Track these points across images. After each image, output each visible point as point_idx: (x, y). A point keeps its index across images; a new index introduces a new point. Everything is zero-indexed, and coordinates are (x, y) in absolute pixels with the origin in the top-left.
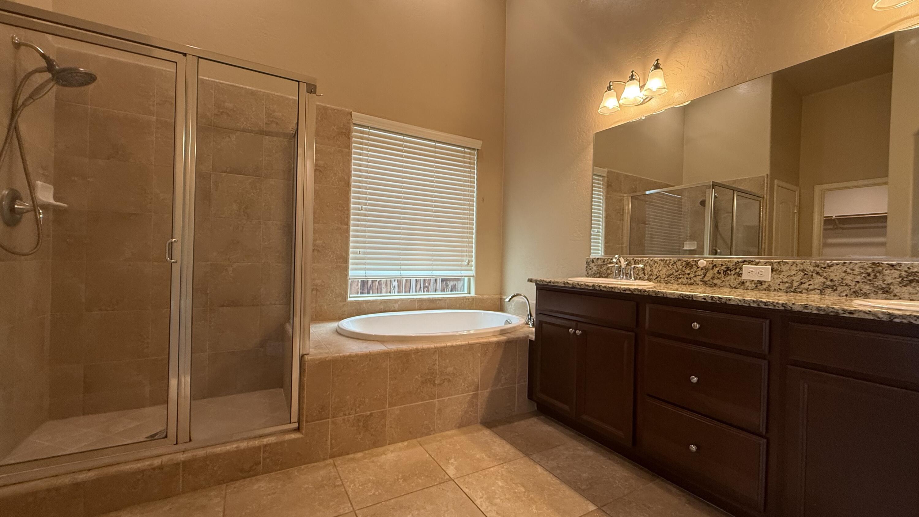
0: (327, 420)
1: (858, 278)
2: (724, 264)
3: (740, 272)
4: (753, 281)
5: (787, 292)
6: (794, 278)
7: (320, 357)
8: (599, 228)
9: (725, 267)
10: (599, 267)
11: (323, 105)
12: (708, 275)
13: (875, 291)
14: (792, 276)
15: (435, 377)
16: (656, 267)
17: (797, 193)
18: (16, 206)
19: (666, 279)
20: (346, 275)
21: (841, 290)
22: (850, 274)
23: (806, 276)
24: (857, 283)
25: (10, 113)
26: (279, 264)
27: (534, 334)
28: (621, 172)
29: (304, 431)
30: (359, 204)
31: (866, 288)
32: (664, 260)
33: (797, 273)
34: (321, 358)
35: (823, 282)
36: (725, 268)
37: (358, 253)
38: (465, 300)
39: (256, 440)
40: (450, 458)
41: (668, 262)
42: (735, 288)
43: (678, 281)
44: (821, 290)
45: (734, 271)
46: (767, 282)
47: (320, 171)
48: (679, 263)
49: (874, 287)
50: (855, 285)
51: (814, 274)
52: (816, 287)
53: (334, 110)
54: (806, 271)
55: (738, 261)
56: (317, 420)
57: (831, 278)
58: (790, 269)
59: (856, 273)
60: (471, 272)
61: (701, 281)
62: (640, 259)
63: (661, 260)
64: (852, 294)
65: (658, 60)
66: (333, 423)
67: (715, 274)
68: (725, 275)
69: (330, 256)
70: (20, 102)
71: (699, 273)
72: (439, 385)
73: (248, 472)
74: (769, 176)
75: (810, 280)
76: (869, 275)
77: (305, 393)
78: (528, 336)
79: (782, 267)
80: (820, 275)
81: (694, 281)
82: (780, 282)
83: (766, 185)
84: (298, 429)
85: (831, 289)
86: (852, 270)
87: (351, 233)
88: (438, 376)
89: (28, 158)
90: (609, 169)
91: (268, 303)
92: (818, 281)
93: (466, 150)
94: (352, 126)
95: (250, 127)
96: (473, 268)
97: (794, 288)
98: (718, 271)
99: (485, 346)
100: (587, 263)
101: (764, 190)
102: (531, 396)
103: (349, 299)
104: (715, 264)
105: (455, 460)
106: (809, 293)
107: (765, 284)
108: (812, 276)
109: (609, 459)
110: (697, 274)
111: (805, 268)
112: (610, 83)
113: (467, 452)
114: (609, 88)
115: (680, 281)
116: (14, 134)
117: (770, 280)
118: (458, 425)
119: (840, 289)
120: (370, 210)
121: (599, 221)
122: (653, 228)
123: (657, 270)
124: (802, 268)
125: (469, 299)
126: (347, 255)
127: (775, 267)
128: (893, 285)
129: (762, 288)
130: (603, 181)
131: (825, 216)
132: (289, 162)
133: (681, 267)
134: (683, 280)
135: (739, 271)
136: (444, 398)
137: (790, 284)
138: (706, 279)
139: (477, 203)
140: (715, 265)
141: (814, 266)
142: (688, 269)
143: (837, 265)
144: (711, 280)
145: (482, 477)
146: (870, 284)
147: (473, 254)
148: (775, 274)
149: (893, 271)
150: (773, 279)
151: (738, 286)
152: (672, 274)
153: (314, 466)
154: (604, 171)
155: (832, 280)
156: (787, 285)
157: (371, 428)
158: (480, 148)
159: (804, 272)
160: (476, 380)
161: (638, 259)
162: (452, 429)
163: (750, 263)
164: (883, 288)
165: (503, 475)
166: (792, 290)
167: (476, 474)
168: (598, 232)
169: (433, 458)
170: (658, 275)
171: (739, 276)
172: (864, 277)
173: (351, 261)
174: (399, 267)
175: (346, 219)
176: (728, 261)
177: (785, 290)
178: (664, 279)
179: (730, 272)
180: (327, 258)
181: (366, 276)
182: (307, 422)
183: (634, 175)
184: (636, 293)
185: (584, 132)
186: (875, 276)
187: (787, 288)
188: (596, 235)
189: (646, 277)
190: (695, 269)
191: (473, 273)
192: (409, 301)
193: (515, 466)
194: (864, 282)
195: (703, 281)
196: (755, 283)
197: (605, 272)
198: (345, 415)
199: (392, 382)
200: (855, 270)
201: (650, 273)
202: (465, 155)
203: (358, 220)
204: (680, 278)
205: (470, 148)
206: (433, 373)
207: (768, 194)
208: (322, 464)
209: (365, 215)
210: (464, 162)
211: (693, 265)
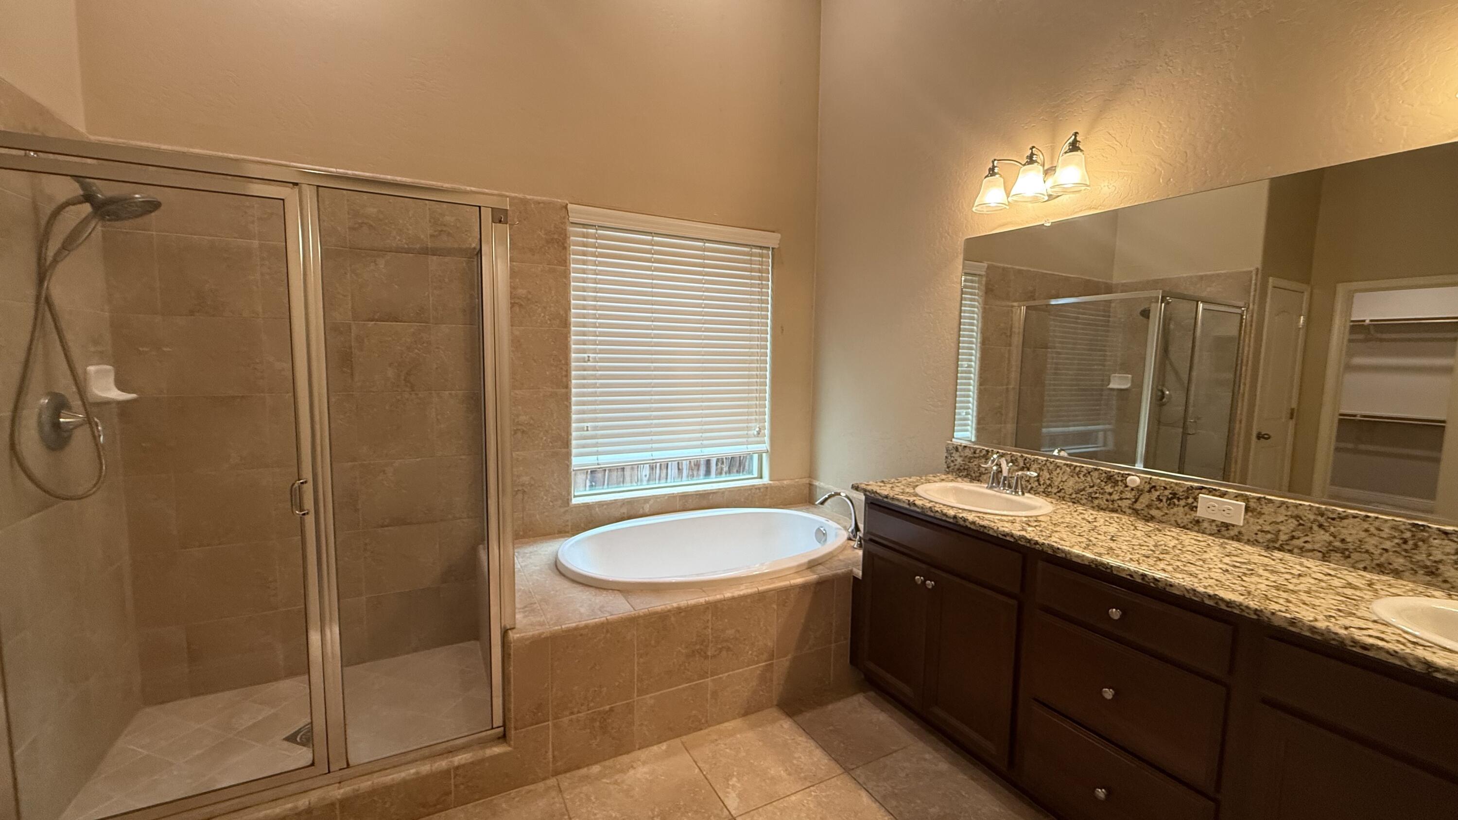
0: (547, 723)
1: (1388, 545)
2: (1168, 487)
3: (1195, 504)
4: (1214, 521)
5: (1268, 548)
6: (1283, 528)
7: (531, 634)
8: (970, 360)
9: (1170, 491)
10: (967, 460)
11: (521, 196)
12: (1141, 500)
13: (1412, 569)
14: (1277, 523)
15: (707, 646)
16: (1058, 474)
17: (1306, 296)
18: (61, 420)
19: (1074, 496)
20: (568, 466)
21: (1358, 559)
22: (1374, 535)
23: (1301, 527)
24: (1384, 551)
25: (34, 276)
26: (463, 457)
27: (861, 567)
28: (1009, 266)
29: (512, 743)
30: (584, 351)
31: (1399, 562)
32: (1072, 465)
33: (1287, 520)
34: (533, 636)
35: (1328, 540)
36: (1170, 494)
37: (586, 429)
38: (753, 491)
39: (443, 760)
40: (731, 776)
41: (1078, 469)
42: (1184, 527)
43: (1092, 502)
44: (1324, 554)
45: (1184, 500)
46: (1237, 526)
47: (521, 305)
48: (1095, 474)
49: (1411, 562)
50: (1381, 555)
51: (1315, 527)
52: (1316, 546)
53: (539, 203)
54: (1302, 519)
55: (1191, 487)
56: (532, 724)
57: (1343, 537)
58: (1275, 512)
59: (1385, 536)
60: (764, 445)
61: (1130, 508)
62: (1033, 457)
63: (1067, 465)
64: (1373, 568)
65: (1076, 134)
66: (555, 726)
67: (1153, 500)
68: (1169, 505)
69: (542, 438)
70: (50, 259)
71: (1128, 495)
72: (714, 656)
73: (435, 805)
74: (1260, 271)
75: (1307, 535)
76: (1405, 542)
77: (512, 688)
78: (851, 571)
79: (1264, 506)
80: (1324, 529)
81: (1119, 506)
82: (1259, 531)
83: (1253, 287)
84: (503, 737)
85: (1341, 555)
86: (1379, 530)
87: (573, 399)
88: (711, 645)
89: (69, 336)
90: (989, 263)
91: (450, 516)
92: (1322, 537)
93: (754, 250)
94: (568, 228)
95: (407, 244)
96: (767, 439)
97: (1280, 542)
98: (1159, 496)
99: (785, 591)
100: (947, 450)
101: (1249, 296)
102: (854, 659)
103: (575, 501)
104: (1153, 484)
105: (739, 781)
106: (1303, 554)
107: (1232, 529)
108: (1311, 528)
109: (973, 779)
110: (1124, 496)
111: (1301, 514)
112: (993, 162)
113: (756, 763)
114: (992, 172)
115: (1096, 502)
116: (47, 308)
117: (1241, 524)
118: (743, 712)
119: (1355, 556)
120: (602, 360)
121: (971, 349)
122: (1059, 353)
123: (1059, 479)
124: (1296, 512)
125: (759, 489)
126: (569, 434)
127: (1252, 504)
128: (1444, 565)
129: (1227, 535)
130: (979, 282)
131: (1352, 319)
132: (471, 296)
133: (1099, 481)
134: (1101, 503)
135: (1193, 503)
136: (721, 676)
137: (1273, 536)
138: (1138, 506)
139: (773, 336)
140: (1154, 487)
141: (1315, 514)
142: (1110, 485)
143: (1354, 517)
144: (1146, 509)
145: (778, 814)
146: (1406, 557)
147: (767, 410)
148: (1251, 517)
149: (1446, 542)
150: (1248, 523)
151: (1190, 526)
152: (1084, 490)
153: (530, 791)
154: (982, 267)
155: (1343, 541)
156: (1269, 536)
157: (613, 728)
158: (777, 246)
159: (1298, 521)
160: (770, 644)
161: (1029, 456)
162: (734, 718)
163: (1211, 492)
164: (1426, 567)
165: (809, 809)
166: (1277, 545)
167: (769, 807)
168: (969, 366)
169: (704, 775)
170: (1061, 487)
171: (1192, 510)
172: (1397, 544)
173: (574, 443)
174: (649, 446)
175: (564, 379)
176: (1176, 484)
177: (1265, 544)
178: (1071, 495)
179: (1179, 501)
180: (536, 442)
181: (598, 464)
182: (516, 729)
183: (1032, 270)
184: (1022, 543)
185: (948, 234)
186: (1416, 546)
187: (1269, 541)
188: (966, 372)
189: (1041, 489)
190: (1121, 488)
191: (766, 446)
192: (666, 498)
193: (828, 793)
194: (1395, 552)
195: (1133, 509)
196: (1217, 526)
197: (976, 469)
198: (572, 713)
199: (642, 660)
200: (1382, 530)
201: (1048, 482)
202: (753, 258)
203: (584, 378)
204: (1096, 498)
205: (761, 247)
206: (703, 641)
207: (1257, 301)
208: (541, 786)
209: (594, 369)
210: (751, 270)
211: (1118, 481)
